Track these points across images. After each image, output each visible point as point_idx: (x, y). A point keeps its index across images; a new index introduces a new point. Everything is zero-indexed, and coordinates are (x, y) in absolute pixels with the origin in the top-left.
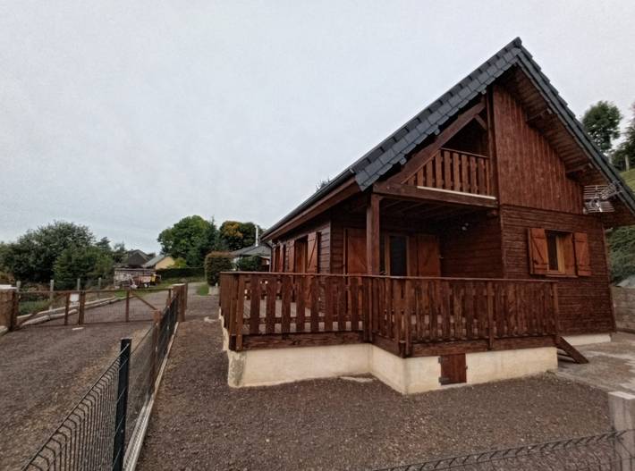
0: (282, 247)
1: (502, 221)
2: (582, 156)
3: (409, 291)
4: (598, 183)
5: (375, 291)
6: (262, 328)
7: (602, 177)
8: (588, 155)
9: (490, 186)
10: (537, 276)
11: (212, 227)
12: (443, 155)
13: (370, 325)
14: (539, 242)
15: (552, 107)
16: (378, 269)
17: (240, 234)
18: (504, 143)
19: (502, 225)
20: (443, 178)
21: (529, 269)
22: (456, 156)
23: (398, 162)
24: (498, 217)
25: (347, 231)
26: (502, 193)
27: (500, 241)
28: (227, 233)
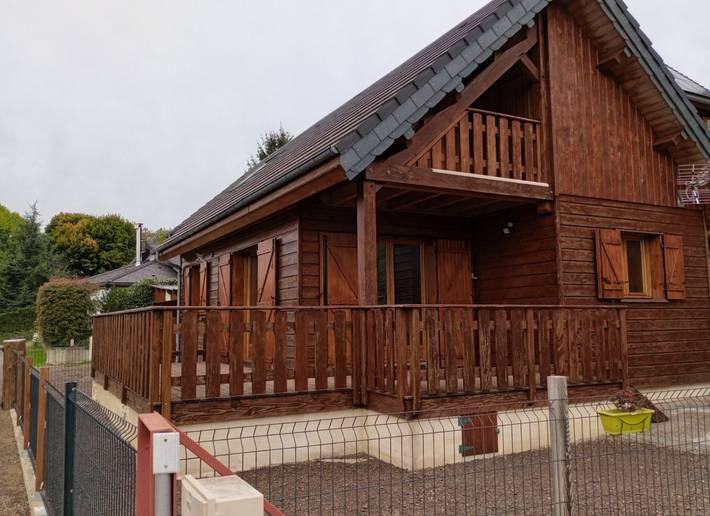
0: (203, 266)
1: (558, 220)
2: (672, 122)
3: (417, 325)
4: (693, 161)
5: (371, 330)
6: (201, 392)
7: (699, 152)
8: (681, 120)
9: (542, 167)
10: (609, 301)
11: (31, 227)
12: (471, 119)
13: (364, 380)
14: (611, 249)
15: (632, 47)
16: (374, 297)
17: (90, 241)
18: (562, 100)
19: (558, 226)
20: (472, 155)
21: (597, 289)
22: (491, 120)
23: (403, 136)
24: (551, 214)
25: (325, 236)
26: (559, 178)
27: (554, 250)
28: (63, 239)
